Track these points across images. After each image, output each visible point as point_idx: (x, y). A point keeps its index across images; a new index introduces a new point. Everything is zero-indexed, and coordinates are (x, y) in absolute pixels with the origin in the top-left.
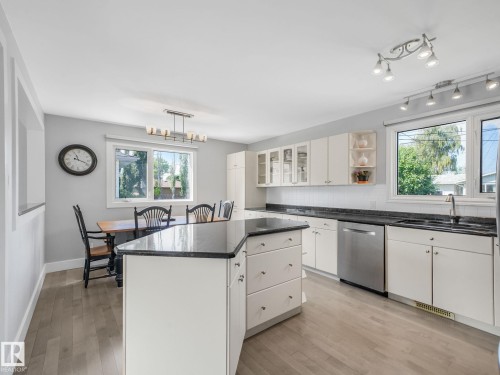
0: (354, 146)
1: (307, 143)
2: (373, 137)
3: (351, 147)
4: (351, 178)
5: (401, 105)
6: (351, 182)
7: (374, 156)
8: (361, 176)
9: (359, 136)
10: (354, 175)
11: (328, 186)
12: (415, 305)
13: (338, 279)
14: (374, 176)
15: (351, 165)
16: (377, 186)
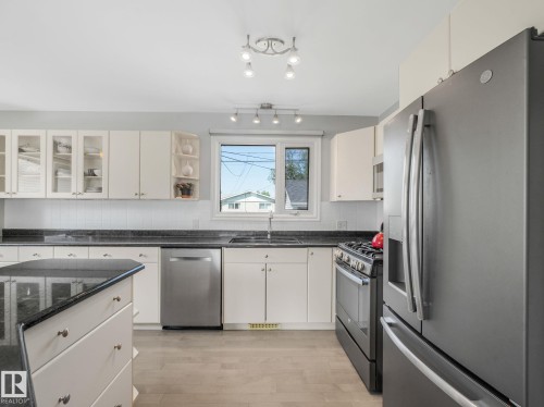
0: (177, 151)
1: (103, 133)
2: (197, 143)
3: (174, 151)
4: (173, 191)
5: (231, 115)
6: (173, 196)
7: (197, 165)
8: (185, 190)
9: (181, 139)
10: (177, 186)
11: (139, 199)
12: (248, 328)
13: (160, 328)
14: (197, 190)
15: (173, 174)
16: (201, 202)
